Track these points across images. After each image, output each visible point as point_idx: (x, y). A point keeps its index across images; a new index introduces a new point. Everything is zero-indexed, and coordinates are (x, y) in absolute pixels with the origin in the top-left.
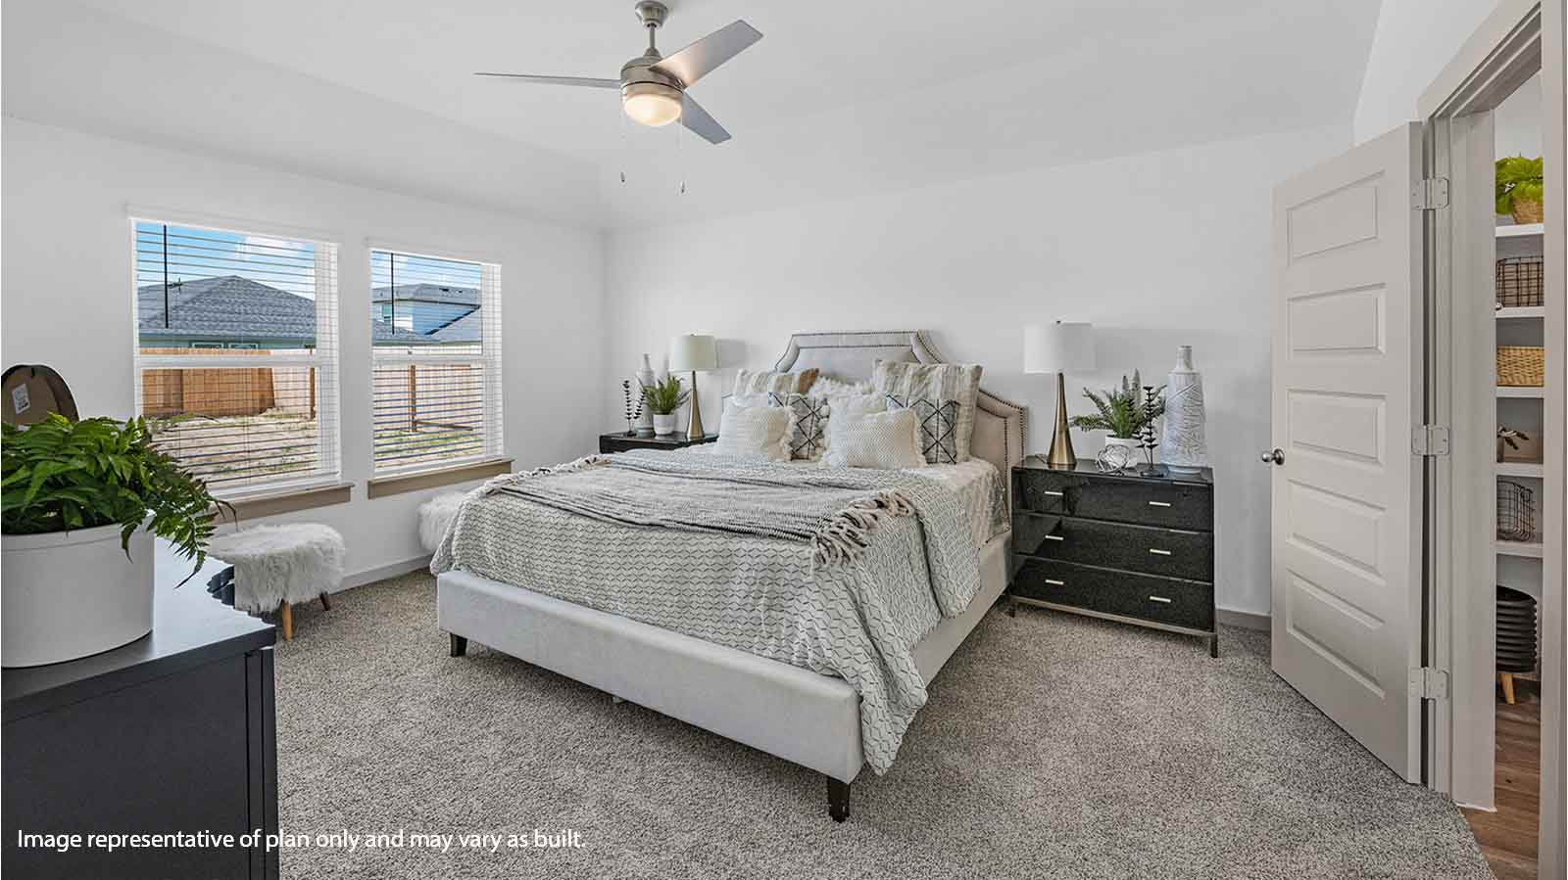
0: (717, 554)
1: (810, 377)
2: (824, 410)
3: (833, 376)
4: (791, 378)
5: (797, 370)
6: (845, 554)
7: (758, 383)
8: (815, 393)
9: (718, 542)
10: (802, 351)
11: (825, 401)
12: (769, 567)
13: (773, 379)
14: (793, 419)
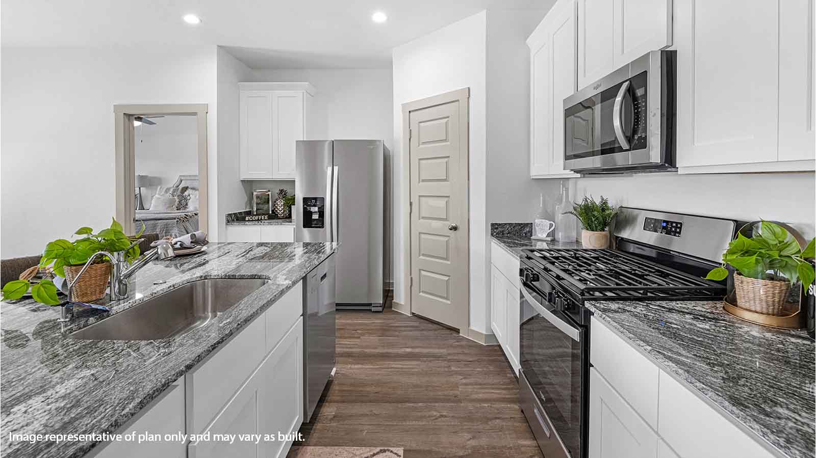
0: (153, 224)
1: (185, 189)
2: (188, 198)
3: (193, 189)
4: (178, 190)
5: (180, 187)
6: (184, 221)
7: (166, 191)
8: (186, 193)
9: (152, 222)
10: (183, 181)
11: (189, 195)
12: (166, 225)
13: (172, 190)
14: (177, 200)
